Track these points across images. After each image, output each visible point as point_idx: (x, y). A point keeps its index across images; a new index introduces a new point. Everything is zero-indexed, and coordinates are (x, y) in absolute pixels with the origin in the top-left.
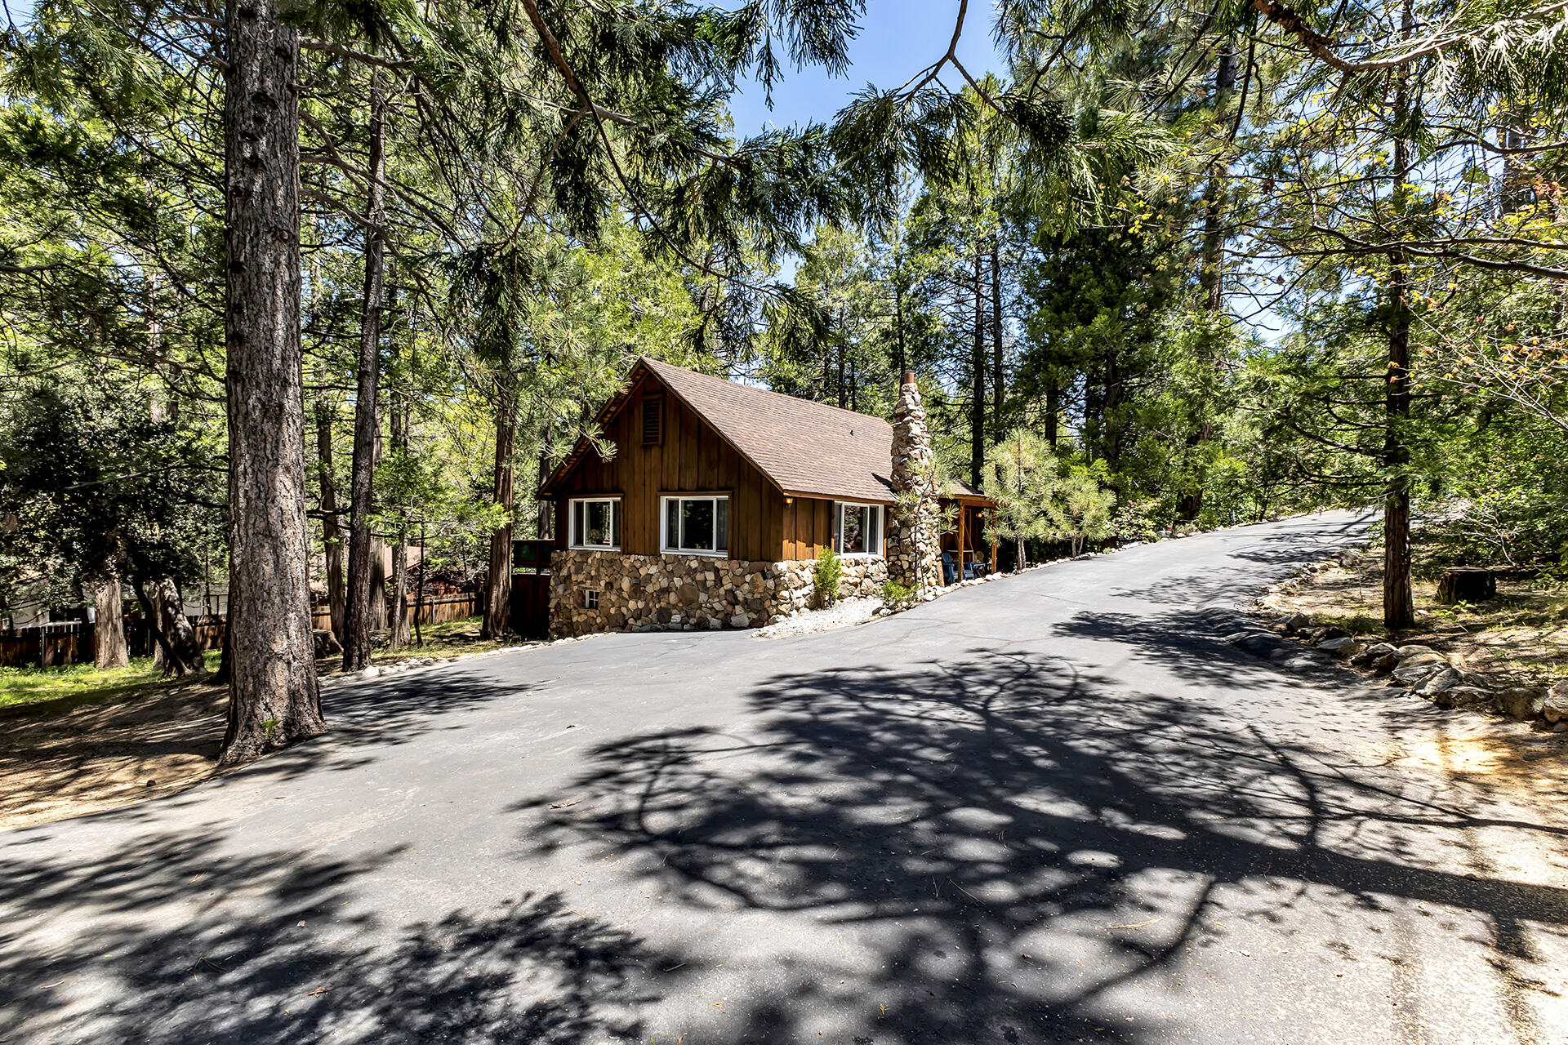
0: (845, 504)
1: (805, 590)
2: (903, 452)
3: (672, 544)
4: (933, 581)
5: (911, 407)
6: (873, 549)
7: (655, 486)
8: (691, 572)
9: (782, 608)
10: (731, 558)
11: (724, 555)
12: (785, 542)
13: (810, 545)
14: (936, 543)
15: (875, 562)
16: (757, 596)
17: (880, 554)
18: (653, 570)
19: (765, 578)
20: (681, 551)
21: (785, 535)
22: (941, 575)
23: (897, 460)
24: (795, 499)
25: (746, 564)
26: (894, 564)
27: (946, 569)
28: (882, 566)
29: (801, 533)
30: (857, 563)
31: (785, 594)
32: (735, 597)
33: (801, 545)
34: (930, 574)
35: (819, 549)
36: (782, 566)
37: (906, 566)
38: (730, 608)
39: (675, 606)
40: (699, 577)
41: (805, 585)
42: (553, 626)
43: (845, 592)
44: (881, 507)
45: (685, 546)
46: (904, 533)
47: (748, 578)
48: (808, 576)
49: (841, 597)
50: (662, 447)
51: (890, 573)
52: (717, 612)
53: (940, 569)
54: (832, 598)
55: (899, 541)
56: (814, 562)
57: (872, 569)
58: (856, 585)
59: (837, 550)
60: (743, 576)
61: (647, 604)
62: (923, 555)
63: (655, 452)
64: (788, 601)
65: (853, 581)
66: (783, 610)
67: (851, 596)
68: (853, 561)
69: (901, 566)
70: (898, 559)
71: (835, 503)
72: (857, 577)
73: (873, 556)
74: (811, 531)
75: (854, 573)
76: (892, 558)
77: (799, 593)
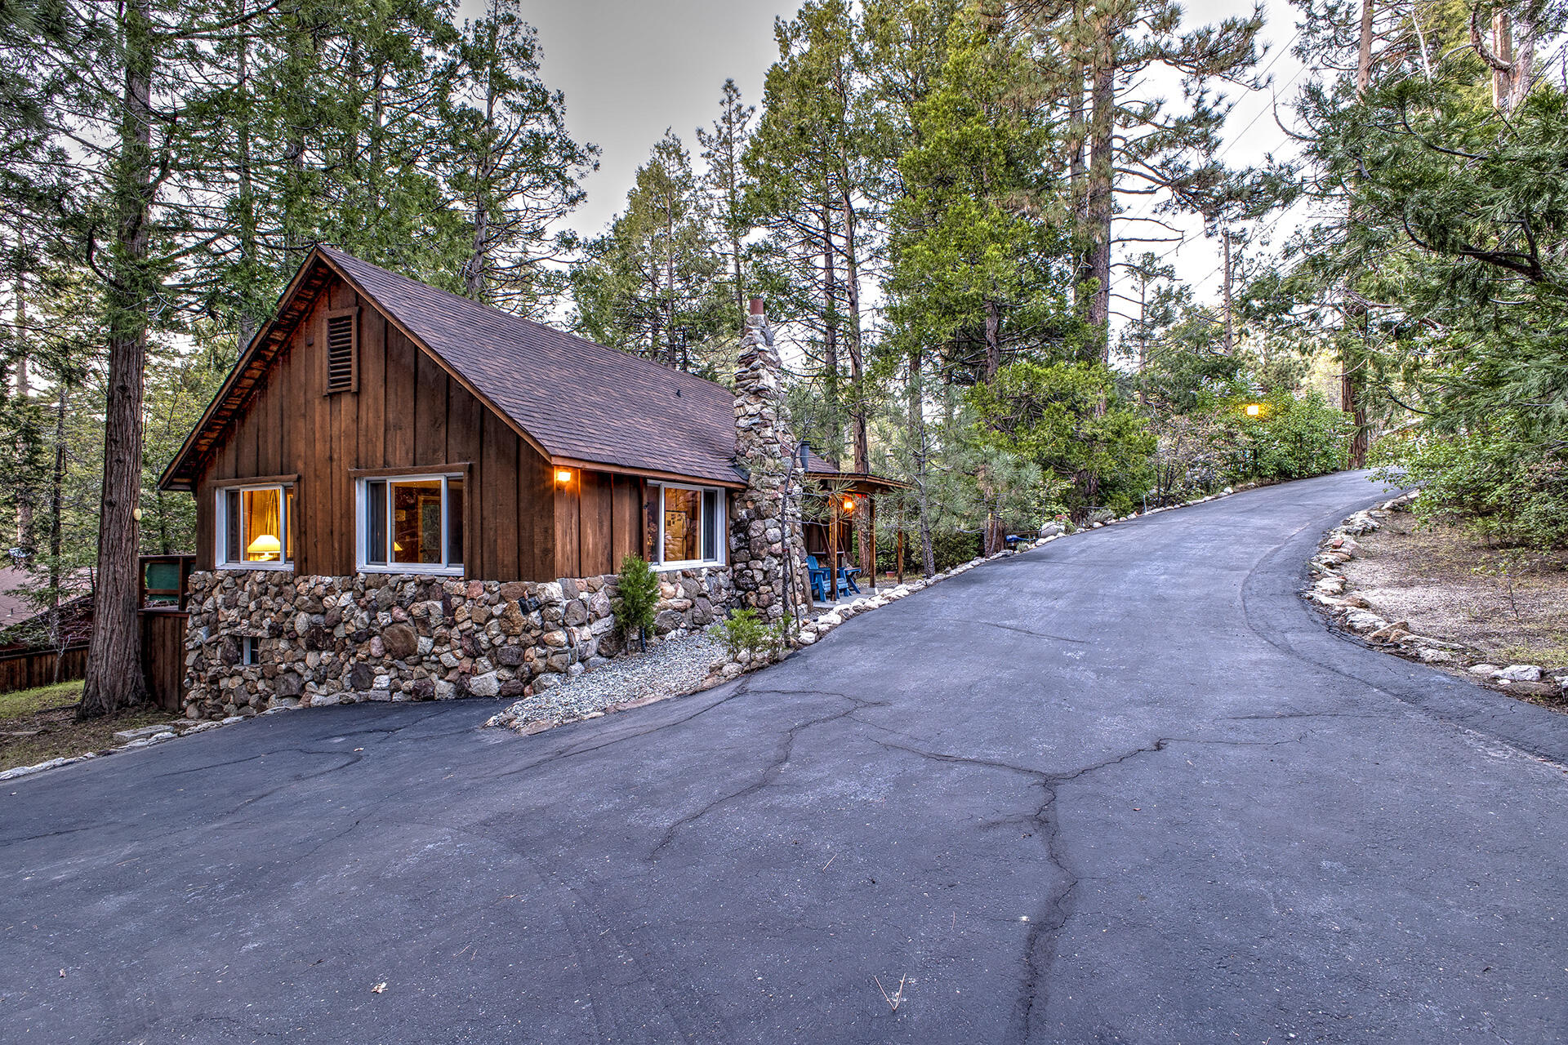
0: (664, 485)
1: (597, 627)
3: (377, 555)
6: (710, 554)
7: (344, 459)
8: (406, 601)
9: (556, 661)
10: (470, 575)
11: (458, 570)
14: (801, 542)
15: (713, 573)
16: (512, 640)
17: (720, 561)
18: (346, 599)
19: (526, 609)
20: (392, 567)
21: (559, 533)
24: (576, 474)
25: (494, 585)
26: (740, 573)
28: (722, 579)
29: (588, 532)
30: (686, 576)
31: (559, 636)
32: (476, 642)
36: (554, 588)
37: (759, 577)
38: (467, 664)
39: (379, 661)
40: (418, 609)
41: (596, 618)
42: (192, 695)
43: (666, 624)
44: (721, 491)
45: (398, 560)
46: (756, 528)
47: (497, 611)
48: (601, 601)
49: (660, 632)
50: (358, 394)
51: (737, 587)
52: (447, 670)
53: (807, 580)
54: (645, 634)
55: (748, 539)
56: (612, 578)
57: (709, 584)
58: (685, 611)
59: (655, 559)
60: (489, 605)
61: (335, 657)
63: (347, 403)
64: (567, 648)
65: (680, 605)
66: (558, 665)
67: (677, 629)
68: (679, 573)
69: (752, 577)
70: (748, 568)
71: (649, 481)
72: (685, 597)
73: (712, 564)
74: (606, 529)
75: (681, 592)
76: (738, 566)
77: (586, 632)
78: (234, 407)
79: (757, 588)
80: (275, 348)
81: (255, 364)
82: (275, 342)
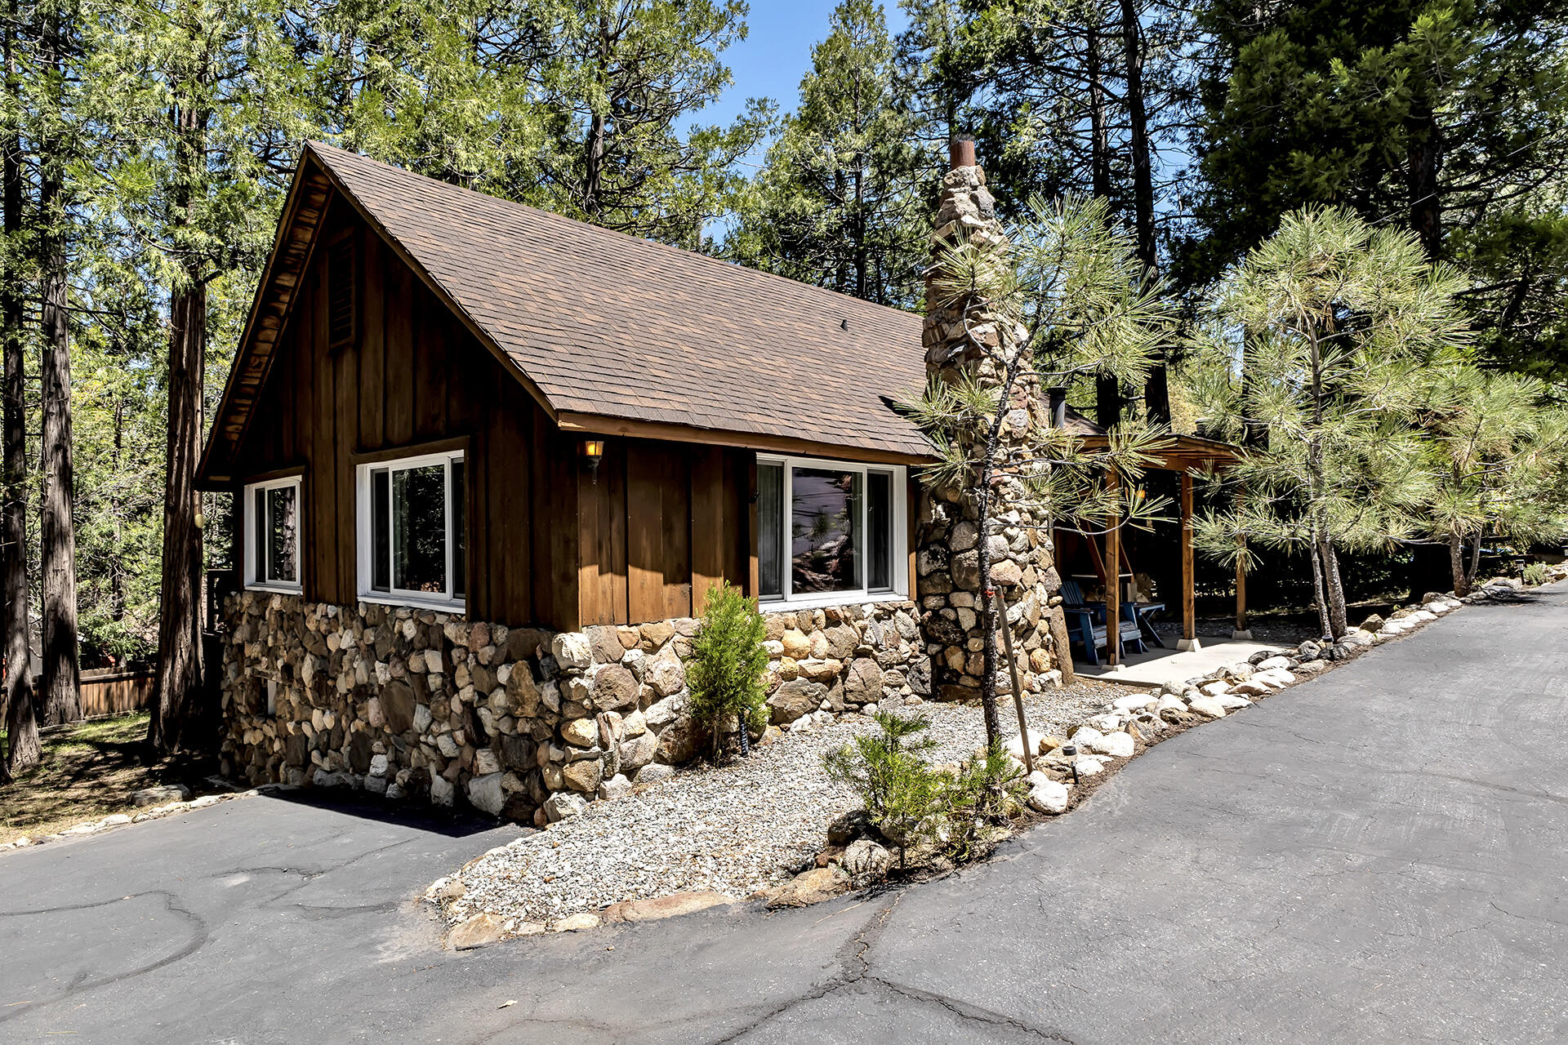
0: (792, 462)
1: (658, 712)
2: (953, 332)
3: (380, 581)
4: (1042, 656)
5: (968, 220)
6: (881, 579)
7: (347, 440)
8: (405, 649)
9: (576, 773)
10: (473, 616)
11: (464, 607)
12: (587, 575)
13: (680, 574)
14: (1047, 560)
15: (885, 613)
16: (524, 727)
17: (901, 592)
18: (346, 639)
19: (538, 678)
20: (393, 596)
21: (585, 546)
22: (1064, 642)
23: (939, 354)
24: (609, 441)
25: (501, 634)
26: (936, 616)
27: (1072, 621)
28: (907, 623)
29: (645, 543)
30: (833, 620)
31: (585, 728)
32: (479, 724)
33: (645, 580)
34: (1034, 641)
35: (710, 587)
36: (574, 644)
37: (968, 621)
38: (469, 754)
39: (378, 731)
40: (415, 664)
41: (657, 695)
42: (225, 746)
43: (792, 703)
44: (899, 473)
45: (400, 585)
46: (963, 536)
47: (503, 674)
48: (667, 667)
49: (781, 718)
50: (358, 348)
51: (928, 638)
53: (1061, 626)
54: (751, 725)
55: (951, 555)
56: (690, 625)
57: (878, 632)
58: (829, 680)
59: (772, 588)
60: (492, 667)
61: (338, 721)
62: (1011, 593)
63: (349, 360)
64: (596, 749)
65: (818, 669)
66: (581, 779)
67: (813, 711)
68: (820, 613)
69: (957, 622)
70: (948, 604)
71: (759, 456)
72: (830, 656)
73: (881, 598)
74: (679, 538)
75: (823, 646)
76: (932, 602)
77: (636, 720)
78: (256, 382)
79: (966, 641)
80: (286, 298)
81: (268, 322)
82: (285, 289)
